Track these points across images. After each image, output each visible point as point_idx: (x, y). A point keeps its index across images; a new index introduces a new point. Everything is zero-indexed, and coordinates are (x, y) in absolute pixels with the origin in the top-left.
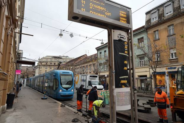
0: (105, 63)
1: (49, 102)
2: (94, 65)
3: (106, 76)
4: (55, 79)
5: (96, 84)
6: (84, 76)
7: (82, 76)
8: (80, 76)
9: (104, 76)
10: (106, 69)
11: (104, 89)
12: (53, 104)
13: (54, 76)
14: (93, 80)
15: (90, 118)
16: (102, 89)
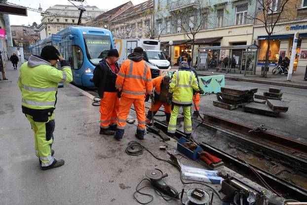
0: (170, 17)
1: (68, 95)
2: (147, 22)
3: (171, 43)
4: (75, 46)
5: (156, 57)
6: (132, 41)
7: (128, 41)
8: (124, 41)
9: (168, 42)
10: (169, 31)
11: (170, 67)
12: (75, 98)
13: (73, 39)
14: (149, 50)
15: (169, 139)
16: (167, 68)
